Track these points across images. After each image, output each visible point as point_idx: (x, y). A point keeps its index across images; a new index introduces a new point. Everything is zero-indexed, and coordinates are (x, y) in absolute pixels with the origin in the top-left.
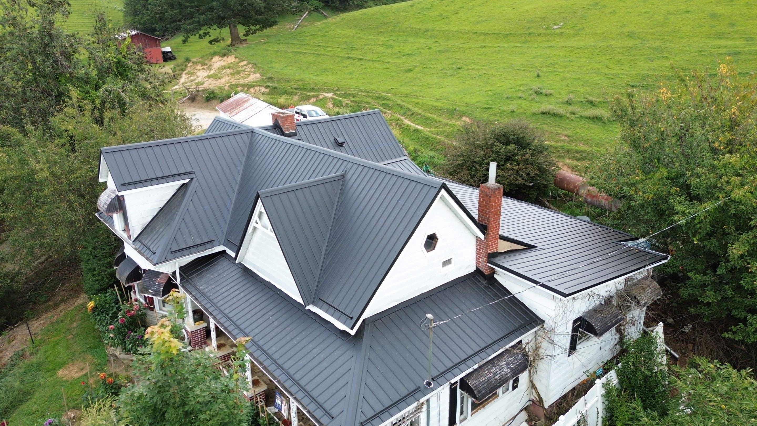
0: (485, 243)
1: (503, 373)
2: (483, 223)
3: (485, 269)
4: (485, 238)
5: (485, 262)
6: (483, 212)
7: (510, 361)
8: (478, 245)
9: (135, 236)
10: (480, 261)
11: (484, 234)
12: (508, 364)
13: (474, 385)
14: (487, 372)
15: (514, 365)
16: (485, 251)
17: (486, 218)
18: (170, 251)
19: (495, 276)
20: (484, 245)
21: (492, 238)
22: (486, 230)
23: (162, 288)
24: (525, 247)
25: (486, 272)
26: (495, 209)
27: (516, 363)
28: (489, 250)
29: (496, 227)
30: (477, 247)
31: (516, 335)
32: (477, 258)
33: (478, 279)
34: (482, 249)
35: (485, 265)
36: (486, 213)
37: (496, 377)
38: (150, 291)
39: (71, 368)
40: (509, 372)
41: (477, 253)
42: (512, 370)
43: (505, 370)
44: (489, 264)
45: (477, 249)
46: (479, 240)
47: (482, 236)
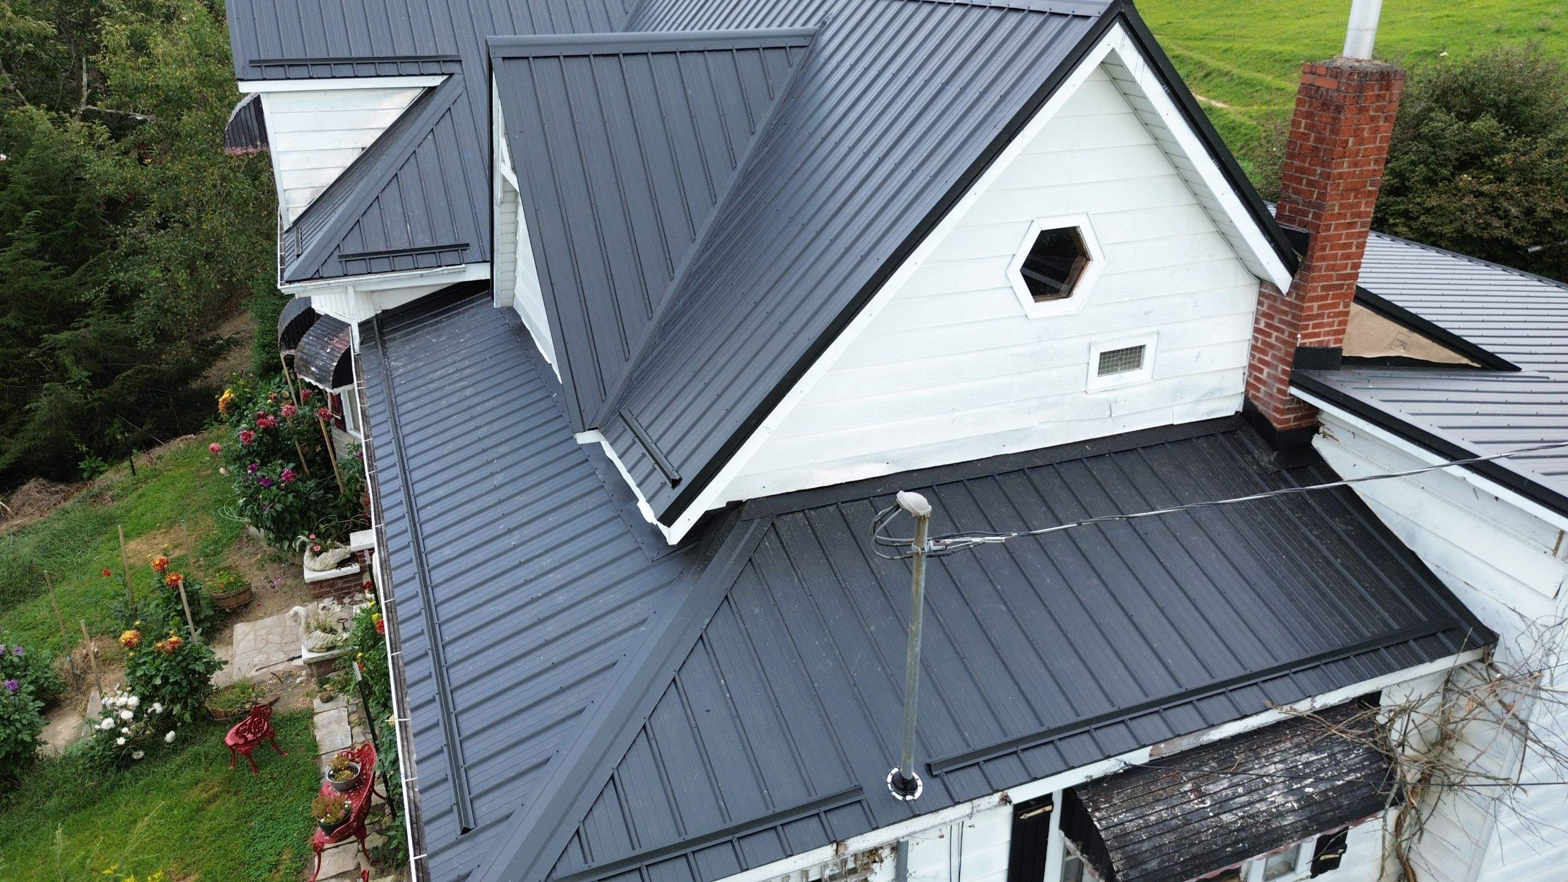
0: (1290, 305)
1: (1262, 806)
2: (1295, 228)
3: (1276, 409)
4: (1294, 286)
5: (1281, 381)
6: (1299, 180)
7: (1307, 764)
8: (1265, 315)
9: (293, 218)
10: (1264, 376)
11: (1292, 266)
12: (1293, 775)
13: (1117, 830)
14: (1188, 787)
15: (1322, 787)
16: (1285, 336)
17: (1309, 204)
18: (337, 253)
19: (1318, 442)
20: (1286, 313)
21: (1323, 288)
22: (1304, 252)
23: (335, 364)
24: (1465, 361)
25: (1281, 421)
26: (1356, 164)
27: (1333, 778)
28: (1304, 336)
29: (1349, 246)
30: (1257, 321)
31: (1355, 672)
32: (1251, 366)
33: (1241, 443)
34: (1277, 329)
35: (1281, 391)
36: (1311, 183)
37: (1227, 818)
38: (313, 369)
39: (160, 538)
40: (1293, 810)
41: (1254, 348)
42: (1307, 802)
43: (1276, 797)
44: (1293, 391)
45: (1257, 330)
46: (1267, 296)
47: (1281, 277)
